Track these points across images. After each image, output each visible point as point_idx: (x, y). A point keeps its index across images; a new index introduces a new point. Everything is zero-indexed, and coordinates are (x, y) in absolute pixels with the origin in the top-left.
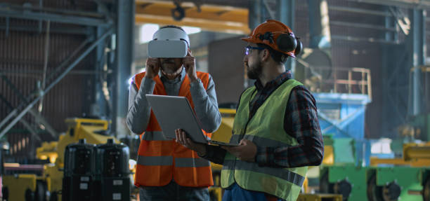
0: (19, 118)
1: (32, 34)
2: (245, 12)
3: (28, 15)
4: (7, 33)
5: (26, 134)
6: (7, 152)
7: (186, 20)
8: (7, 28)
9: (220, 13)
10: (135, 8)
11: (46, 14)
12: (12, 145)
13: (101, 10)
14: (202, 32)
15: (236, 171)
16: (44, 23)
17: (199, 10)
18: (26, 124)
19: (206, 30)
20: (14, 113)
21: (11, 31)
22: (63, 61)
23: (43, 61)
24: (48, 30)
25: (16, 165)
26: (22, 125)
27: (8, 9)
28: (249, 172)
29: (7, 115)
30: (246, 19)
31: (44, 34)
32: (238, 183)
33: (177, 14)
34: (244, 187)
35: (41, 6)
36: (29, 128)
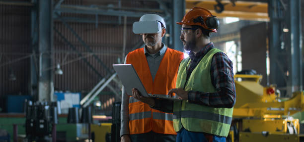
0: (106, 84)
1: (114, 26)
2: (265, 5)
3: (111, 12)
4: (97, 26)
5: (112, 95)
6: (100, 108)
7: (225, 12)
8: (97, 22)
9: (250, 7)
10: (185, 5)
11: (123, 12)
12: (102, 103)
13: (162, 7)
14: (240, 21)
15: (182, 119)
16: (123, 18)
17: (234, 5)
18: (112, 88)
19: (242, 19)
20: (103, 81)
21: (100, 24)
22: (136, 44)
23: (123, 44)
24: (125, 22)
25: (104, 117)
26: (109, 89)
27: (97, 9)
28: (191, 119)
29: (98, 82)
30: (267, 10)
31: (123, 25)
32: (185, 127)
33: (218, 8)
34: (189, 130)
35: (120, 6)
36: (114, 91)
